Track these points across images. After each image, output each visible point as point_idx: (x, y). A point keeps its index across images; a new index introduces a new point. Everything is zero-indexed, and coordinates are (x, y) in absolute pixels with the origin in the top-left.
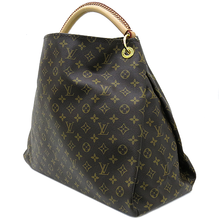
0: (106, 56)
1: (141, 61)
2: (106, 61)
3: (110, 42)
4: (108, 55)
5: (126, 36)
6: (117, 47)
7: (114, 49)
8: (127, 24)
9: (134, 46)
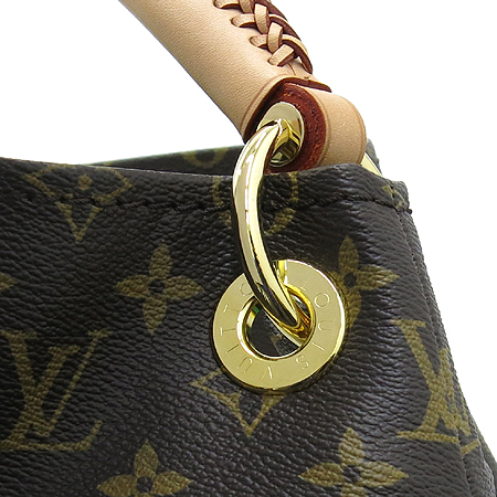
0: (39, 363)
1: (426, 434)
2: (32, 415)
3: (82, 201)
4: (59, 354)
5: (265, 138)
6: (161, 259)
7: (132, 287)
8: (274, 16)
9: (347, 249)
